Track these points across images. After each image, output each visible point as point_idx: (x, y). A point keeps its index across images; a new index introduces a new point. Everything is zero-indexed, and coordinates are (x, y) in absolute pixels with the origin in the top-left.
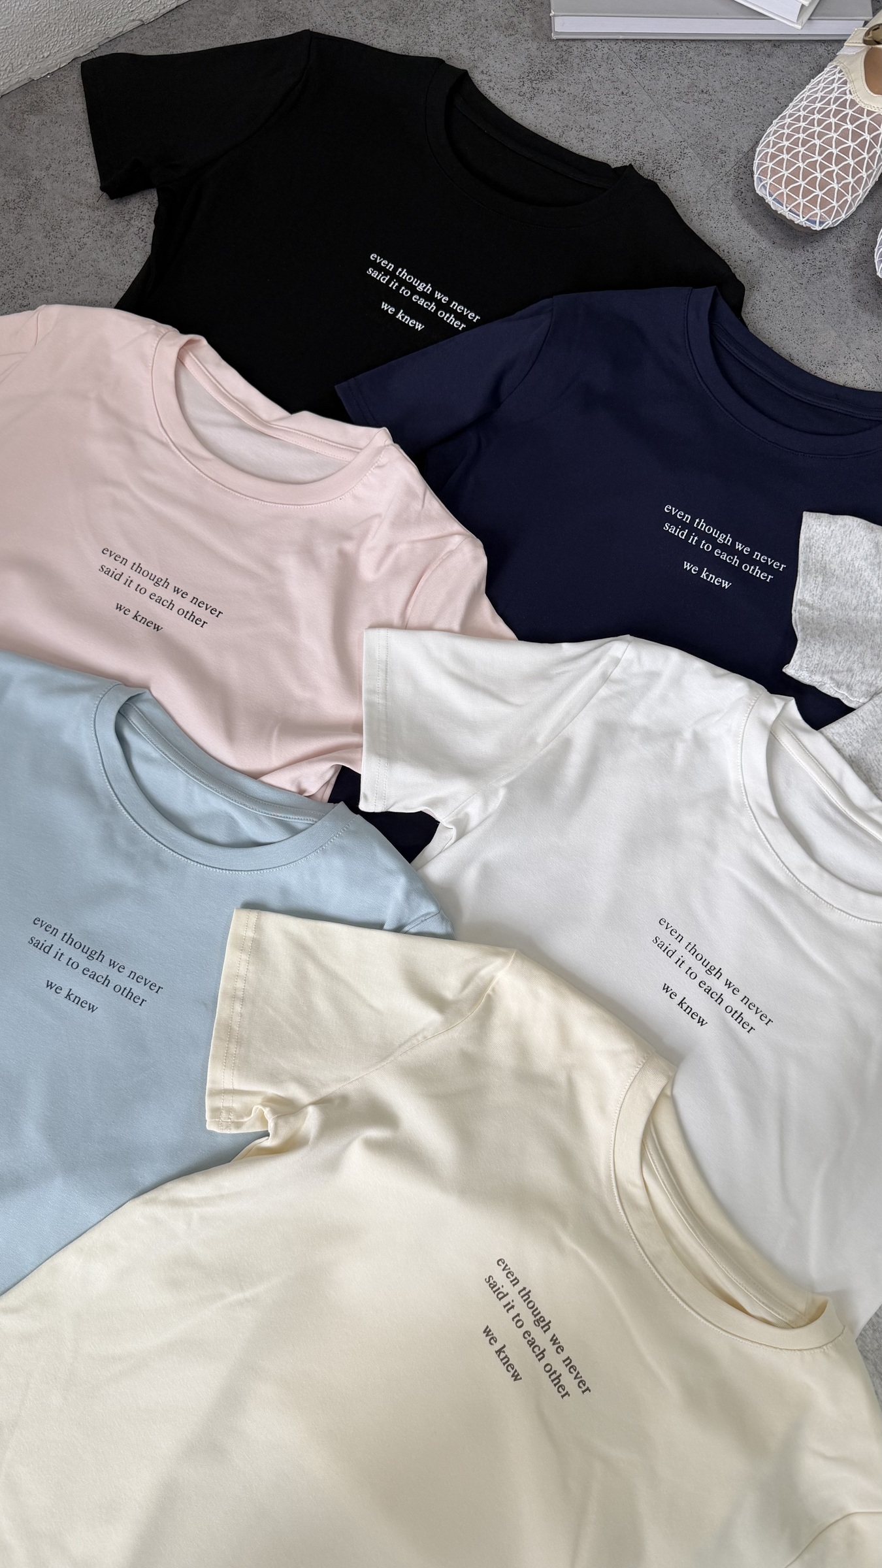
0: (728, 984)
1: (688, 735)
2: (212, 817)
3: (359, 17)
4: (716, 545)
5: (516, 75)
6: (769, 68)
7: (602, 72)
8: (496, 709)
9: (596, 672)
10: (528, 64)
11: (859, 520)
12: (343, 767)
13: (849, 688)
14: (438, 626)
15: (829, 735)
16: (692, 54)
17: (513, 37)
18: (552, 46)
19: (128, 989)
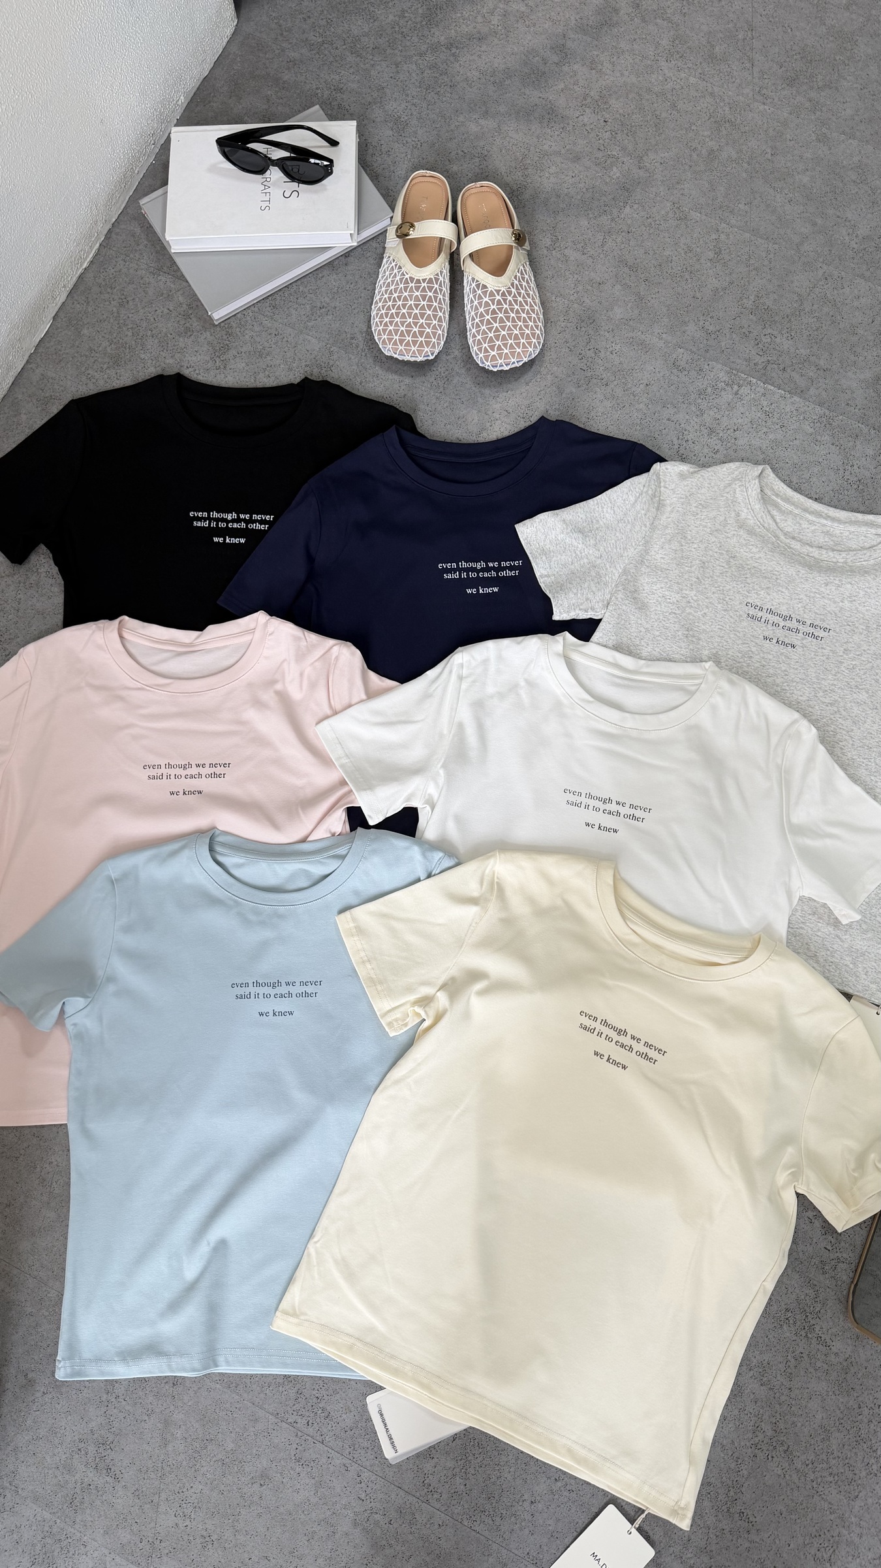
0: (618, 803)
1: (523, 683)
2: (293, 876)
3: (96, 374)
4: (478, 571)
5: (208, 358)
6: (351, 272)
7: (257, 328)
8: (411, 728)
9: (454, 677)
10: (210, 348)
11: (547, 513)
12: (348, 808)
13: (593, 609)
14: (353, 703)
15: (596, 640)
16: (301, 288)
17: (193, 336)
18: (218, 329)
19: (304, 992)
